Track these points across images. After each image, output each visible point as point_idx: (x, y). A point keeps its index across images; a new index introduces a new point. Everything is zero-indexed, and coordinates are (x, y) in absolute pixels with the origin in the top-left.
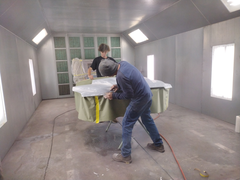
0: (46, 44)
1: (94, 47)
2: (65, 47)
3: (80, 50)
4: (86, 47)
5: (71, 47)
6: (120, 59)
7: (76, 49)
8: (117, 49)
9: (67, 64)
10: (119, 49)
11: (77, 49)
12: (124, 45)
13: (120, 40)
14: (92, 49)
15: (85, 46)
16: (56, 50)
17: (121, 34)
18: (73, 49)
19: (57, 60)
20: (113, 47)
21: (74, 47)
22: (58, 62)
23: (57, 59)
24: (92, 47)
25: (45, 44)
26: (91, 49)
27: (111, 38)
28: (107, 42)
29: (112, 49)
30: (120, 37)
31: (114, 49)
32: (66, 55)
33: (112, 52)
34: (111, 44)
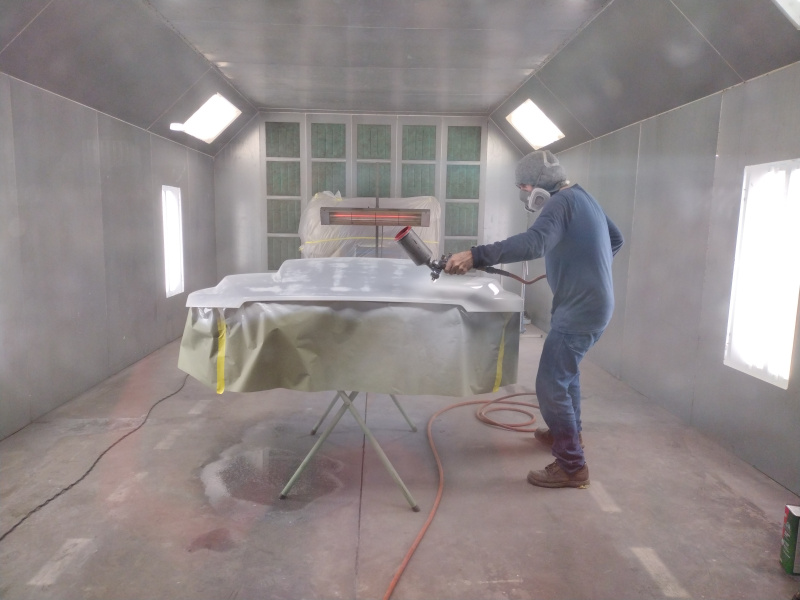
1: (389, 158)
2: (299, 157)
3: (342, 166)
4: (363, 158)
5: (317, 157)
6: (476, 201)
7: (332, 163)
8: (467, 167)
9: (299, 210)
10: (474, 166)
11: (335, 163)
12: (492, 154)
13: (479, 138)
14: (382, 164)
15: (360, 155)
16: (269, 164)
17: (486, 114)
18: (321, 163)
19: (272, 194)
20: (453, 160)
21: (324, 156)
22: (272, 200)
23: (270, 192)
24: (382, 158)
26: (379, 164)
27: (450, 128)
28: (434, 143)
29: (449, 169)
30: (480, 128)
31: (458, 167)
32: (299, 182)
33: (448, 177)
34: (449, 150)
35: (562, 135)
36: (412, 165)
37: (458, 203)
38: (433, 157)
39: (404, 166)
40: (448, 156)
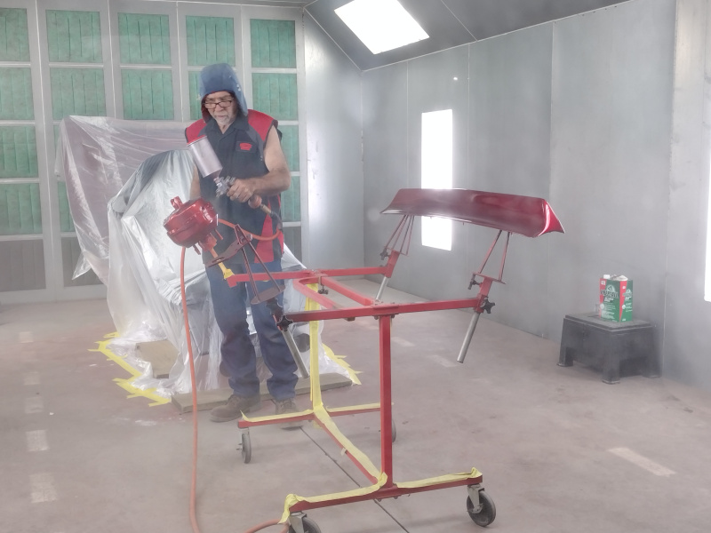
1: (168, 62)
2: (29, 60)
3: (99, 75)
4: (130, 62)
5: (57, 60)
6: (294, 123)
7: (82, 69)
8: (279, 75)
9: (34, 141)
10: (289, 76)
11: (86, 69)
12: (312, 57)
13: (293, 34)
14: (160, 71)
15: (125, 58)
17: (301, 4)
18: (65, 69)
20: (260, 66)
21: (69, 58)
24: (158, 63)
26: (156, 71)
27: (253, 22)
28: (233, 42)
29: (257, 78)
30: (293, 22)
31: (267, 75)
32: (31, 98)
34: (254, 52)
38: (233, 62)
39: (190, 73)
40: (253, 60)
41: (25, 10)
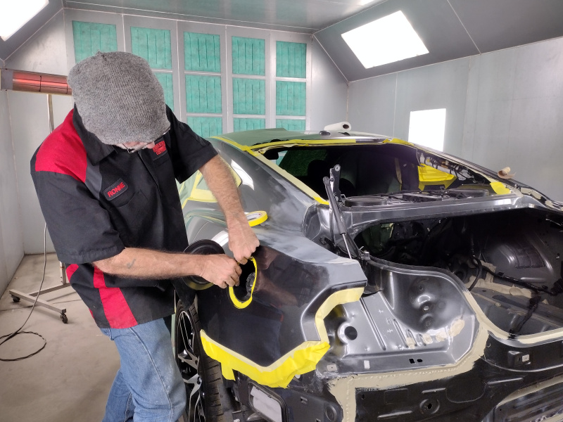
0: (41, 46)
1: (219, 71)
3: (169, 78)
4: (192, 70)
6: (303, 118)
7: (157, 73)
8: (294, 83)
10: (301, 83)
11: (161, 74)
14: (213, 76)
15: (188, 66)
17: (311, 32)
20: (282, 76)
24: (211, 71)
25: (38, 44)
26: (210, 76)
27: (278, 43)
28: (264, 58)
29: (279, 84)
30: (306, 45)
31: (286, 83)
33: (277, 93)
34: (278, 66)
35: (426, 52)
36: (243, 79)
37: (287, 120)
38: (263, 72)
39: (234, 79)
40: (277, 71)
41: (115, 26)
